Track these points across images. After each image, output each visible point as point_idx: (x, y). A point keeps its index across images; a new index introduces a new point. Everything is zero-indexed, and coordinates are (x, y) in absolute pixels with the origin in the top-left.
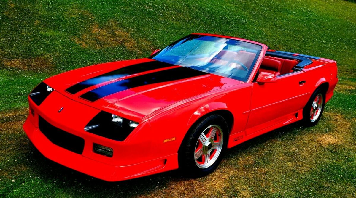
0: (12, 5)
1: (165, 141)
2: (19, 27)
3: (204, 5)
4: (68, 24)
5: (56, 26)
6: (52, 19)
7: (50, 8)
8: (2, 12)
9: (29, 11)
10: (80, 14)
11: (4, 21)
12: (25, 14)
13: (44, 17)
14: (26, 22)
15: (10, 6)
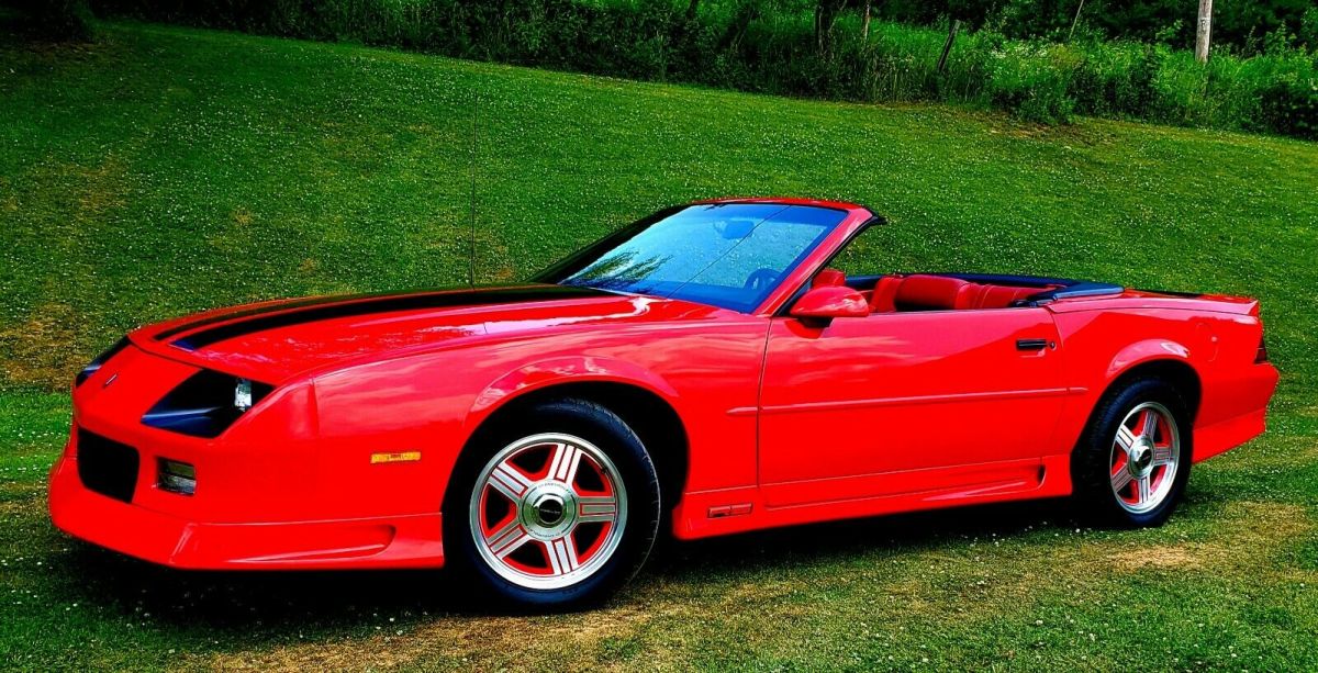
0: (244, 219)
1: (376, 458)
2: (246, 277)
3: (929, 203)
4: (411, 268)
5: (369, 274)
6: (362, 254)
7: (363, 225)
8: (204, 239)
9: (293, 234)
10: (460, 240)
11: (203, 263)
12: (277, 241)
13: (336, 249)
14: (272, 265)
15: (236, 221)
